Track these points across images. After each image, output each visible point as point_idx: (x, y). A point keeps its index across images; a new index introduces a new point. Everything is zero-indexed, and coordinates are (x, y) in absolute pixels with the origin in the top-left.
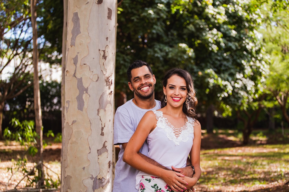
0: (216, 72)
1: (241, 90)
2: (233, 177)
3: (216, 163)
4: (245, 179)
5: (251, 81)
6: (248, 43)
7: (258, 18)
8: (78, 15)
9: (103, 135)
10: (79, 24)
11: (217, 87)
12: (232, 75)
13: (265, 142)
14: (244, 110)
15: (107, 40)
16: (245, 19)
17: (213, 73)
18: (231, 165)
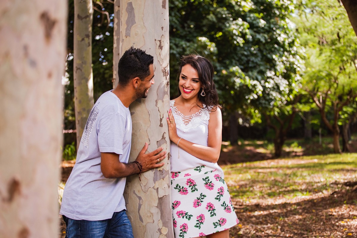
0: (243, 70)
1: (273, 91)
2: (270, 189)
3: (249, 176)
4: (285, 191)
5: (284, 79)
6: (279, 33)
7: (290, 4)
8: (132, 5)
9: (162, 126)
10: (134, 14)
11: (245, 87)
12: (262, 73)
13: (301, 154)
14: (275, 116)
15: (162, 30)
16: (275, 5)
17: (240, 71)
18: (265, 177)
